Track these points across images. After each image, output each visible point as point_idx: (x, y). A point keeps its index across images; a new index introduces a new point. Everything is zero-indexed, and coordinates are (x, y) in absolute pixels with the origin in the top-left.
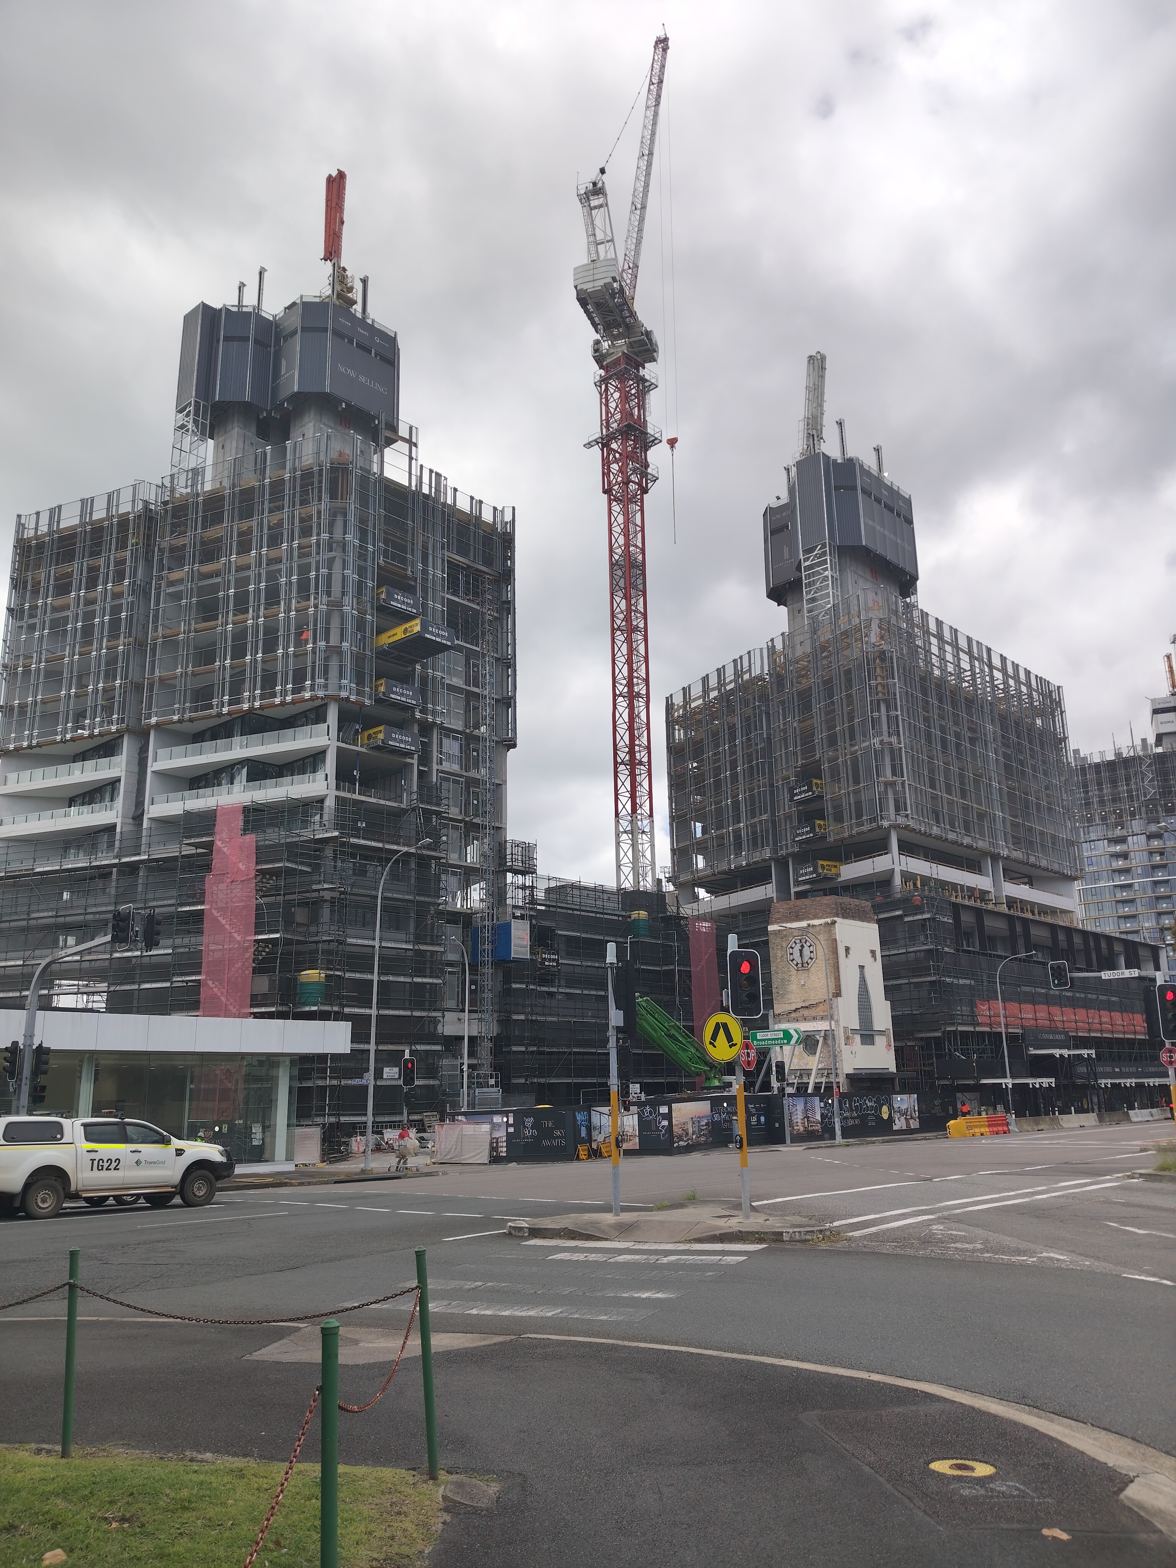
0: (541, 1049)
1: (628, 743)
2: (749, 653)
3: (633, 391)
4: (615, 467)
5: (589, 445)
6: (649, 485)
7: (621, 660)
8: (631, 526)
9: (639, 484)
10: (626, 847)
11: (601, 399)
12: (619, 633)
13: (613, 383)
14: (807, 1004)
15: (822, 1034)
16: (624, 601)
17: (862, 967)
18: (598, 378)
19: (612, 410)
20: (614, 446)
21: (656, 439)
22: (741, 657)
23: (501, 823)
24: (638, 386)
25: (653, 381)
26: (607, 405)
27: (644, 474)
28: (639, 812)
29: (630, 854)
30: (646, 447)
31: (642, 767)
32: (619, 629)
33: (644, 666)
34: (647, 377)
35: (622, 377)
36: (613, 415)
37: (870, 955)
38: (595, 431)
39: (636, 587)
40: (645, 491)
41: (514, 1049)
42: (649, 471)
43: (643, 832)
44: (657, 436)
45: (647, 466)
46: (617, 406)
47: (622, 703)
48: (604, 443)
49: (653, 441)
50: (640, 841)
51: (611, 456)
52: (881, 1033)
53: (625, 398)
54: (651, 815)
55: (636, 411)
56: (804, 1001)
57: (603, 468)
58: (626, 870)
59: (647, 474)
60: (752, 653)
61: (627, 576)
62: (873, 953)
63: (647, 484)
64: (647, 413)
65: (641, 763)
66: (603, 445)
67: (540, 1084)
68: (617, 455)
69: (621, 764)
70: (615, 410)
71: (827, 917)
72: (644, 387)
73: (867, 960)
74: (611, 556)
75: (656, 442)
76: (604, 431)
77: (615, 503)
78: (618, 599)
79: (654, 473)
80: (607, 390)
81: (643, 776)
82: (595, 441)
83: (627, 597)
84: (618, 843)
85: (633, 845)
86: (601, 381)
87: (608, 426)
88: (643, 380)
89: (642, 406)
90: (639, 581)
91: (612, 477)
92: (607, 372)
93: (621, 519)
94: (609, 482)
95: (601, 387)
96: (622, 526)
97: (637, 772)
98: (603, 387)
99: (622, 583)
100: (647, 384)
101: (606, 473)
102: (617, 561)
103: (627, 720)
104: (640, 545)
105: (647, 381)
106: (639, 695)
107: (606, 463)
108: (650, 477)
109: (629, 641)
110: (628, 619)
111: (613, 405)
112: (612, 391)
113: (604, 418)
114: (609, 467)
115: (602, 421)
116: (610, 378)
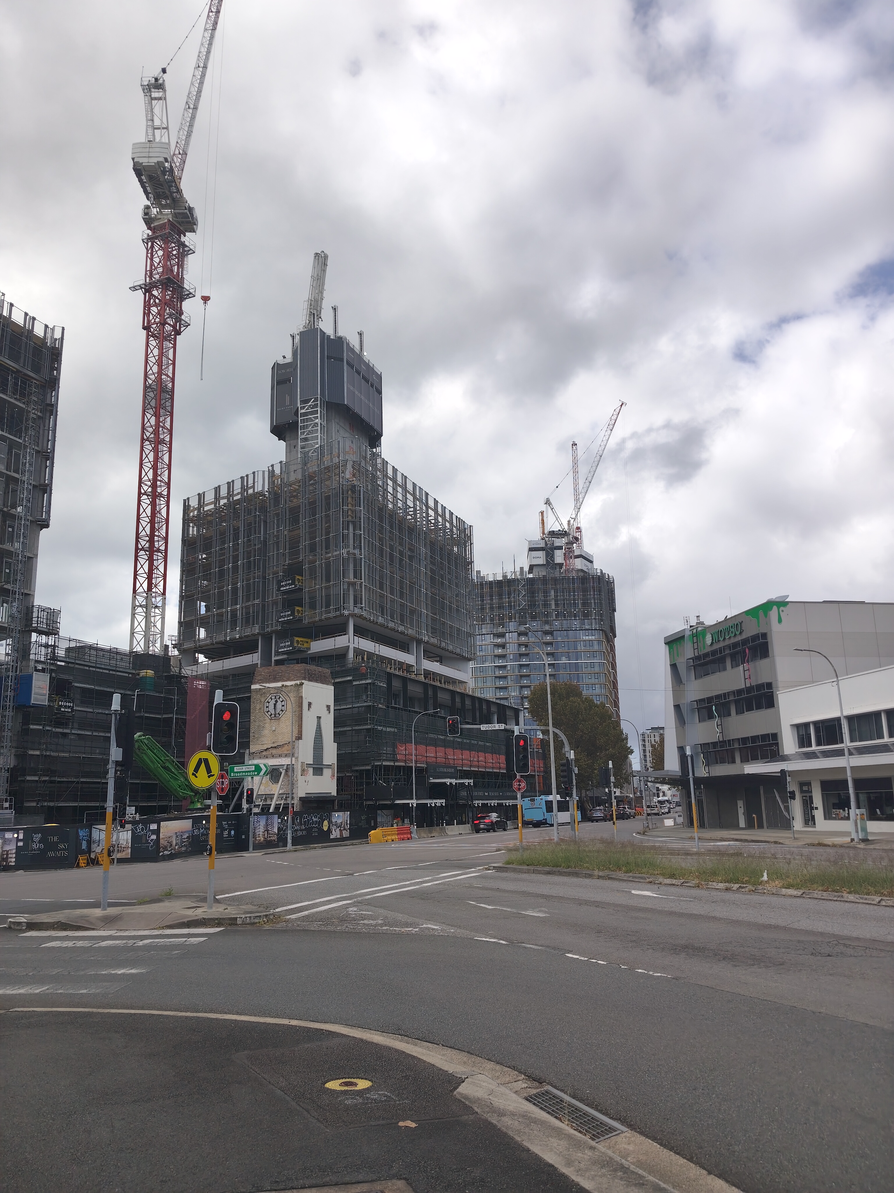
0: (53, 779)
1: (148, 533)
2: (254, 473)
3: (175, 252)
4: (154, 310)
5: (134, 288)
6: (182, 329)
7: (147, 466)
8: (164, 359)
9: (174, 327)
10: (140, 618)
11: (147, 253)
12: (147, 443)
13: (158, 243)
14: (275, 745)
15: (285, 768)
16: (154, 418)
17: (319, 718)
18: (146, 236)
19: (156, 265)
20: (155, 293)
21: (191, 293)
22: (247, 476)
23: (30, 590)
24: (179, 249)
25: (191, 247)
26: (152, 259)
27: (179, 320)
28: (154, 590)
29: (143, 624)
30: (182, 299)
31: (159, 554)
32: (148, 440)
33: (166, 473)
34: (187, 243)
35: (166, 239)
36: (156, 268)
37: (326, 709)
38: (140, 278)
39: (165, 408)
40: (178, 333)
41: (28, 778)
42: (183, 317)
43: (156, 607)
44: (191, 291)
45: (181, 313)
46: (160, 262)
47: (146, 501)
48: (147, 289)
49: (188, 295)
50: (152, 614)
51: (152, 301)
52: (329, 766)
53: (167, 256)
54: (164, 593)
55: (175, 269)
56: (274, 743)
57: (144, 309)
58: (139, 637)
59: (181, 320)
60: (256, 473)
61: (158, 399)
62: (328, 707)
63: (180, 327)
64: (185, 272)
65: (158, 550)
66: (146, 291)
67: (49, 807)
68: (157, 301)
69: (141, 550)
70: (158, 264)
71: (297, 680)
72: (184, 252)
73: (323, 713)
74: (145, 380)
75: (190, 296)
76: (148, 279)
77: (152, 339)
78: (149, 416)
79: (187, 320)
80: (152, 247)
81: (160, 561)
82: (140, 286)
83: (157, 415)
84: (133, 615)
85: (146, 617)
86: (148, 239)
87: (151, 276)
88: (183, 245)
89: (181, 265)
90: (168, 404)
91: (151, 317)
92: (154, 233)
93: (156, 352)
94: (149, 321)
95: (147, 244)
96: (157, 358)
97: (155, 557)
98: (150, 244)
99: (153, 403)
100: (186, 249)
101: (147, 313)
102: (150, 385)
103: (149, 515)
104: (171, 375)
105: (187, 246)
106: (161, 495)
107: (147, 306)
108: (183, 322)
109: (156, 451)
110: (156, 432)
111: (157, 260)
112: (157, 249)
113: (148, 269)
114: (149, 310)
115: (146, 271)
116: (156, 238)
